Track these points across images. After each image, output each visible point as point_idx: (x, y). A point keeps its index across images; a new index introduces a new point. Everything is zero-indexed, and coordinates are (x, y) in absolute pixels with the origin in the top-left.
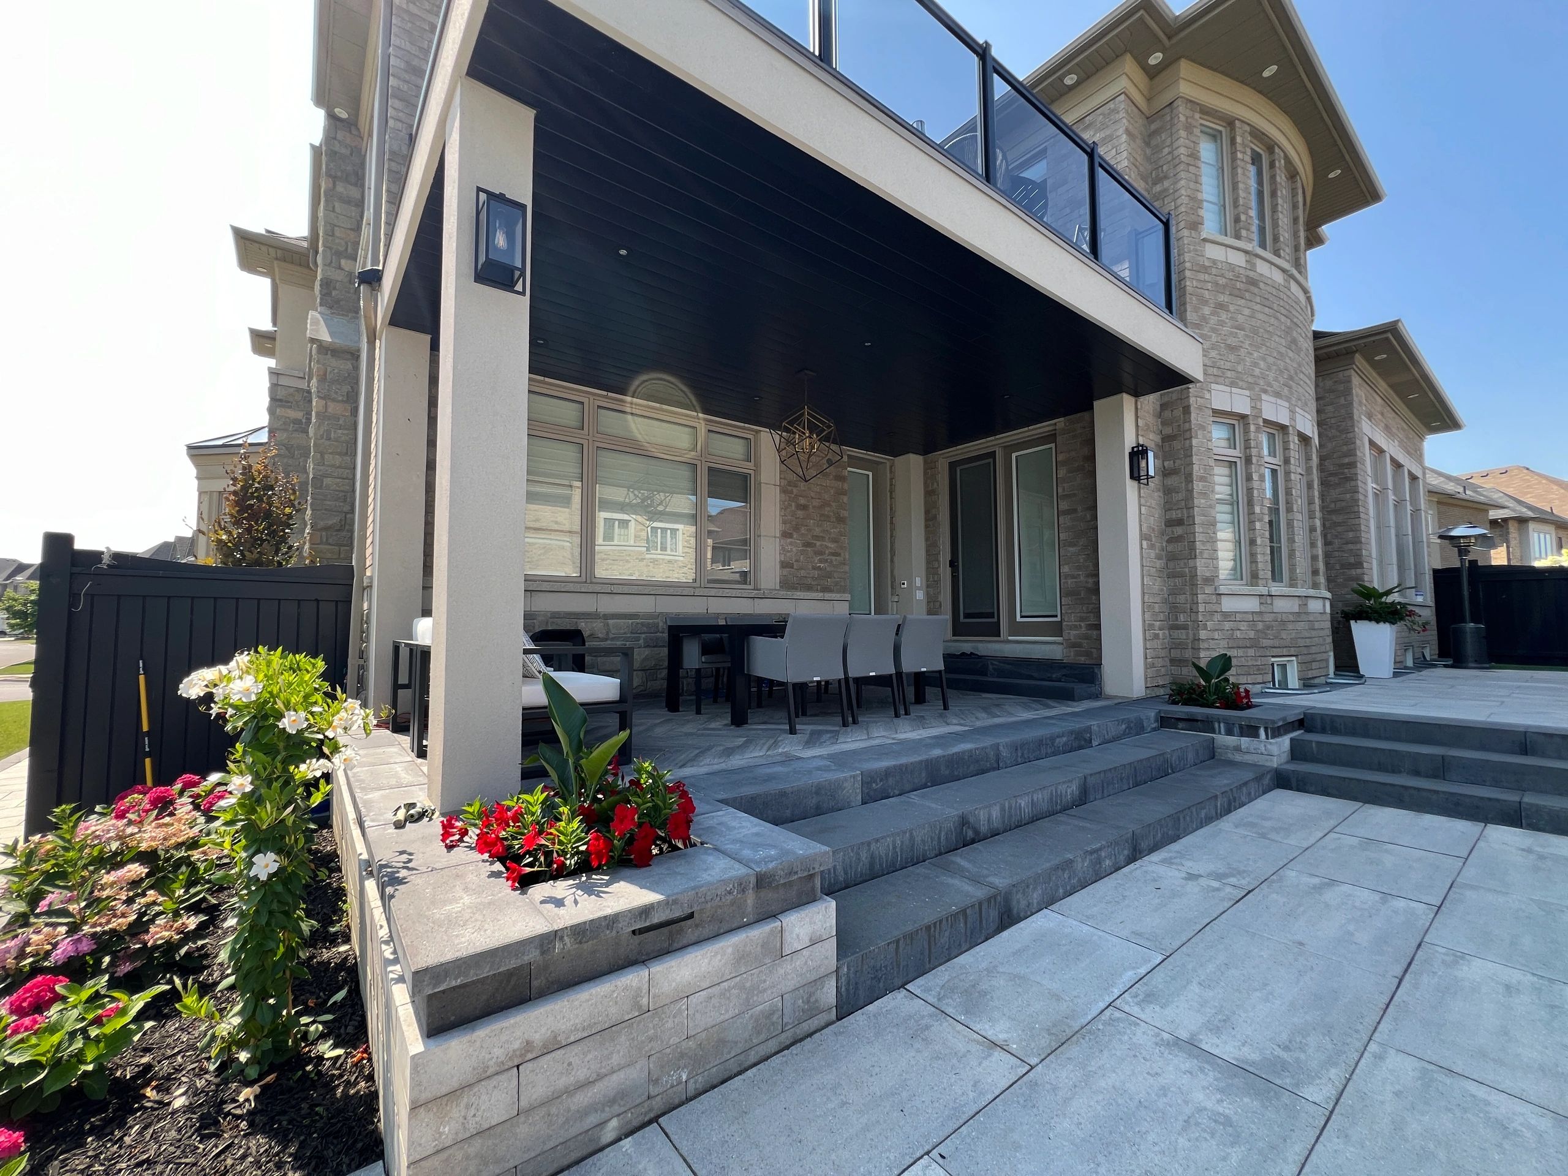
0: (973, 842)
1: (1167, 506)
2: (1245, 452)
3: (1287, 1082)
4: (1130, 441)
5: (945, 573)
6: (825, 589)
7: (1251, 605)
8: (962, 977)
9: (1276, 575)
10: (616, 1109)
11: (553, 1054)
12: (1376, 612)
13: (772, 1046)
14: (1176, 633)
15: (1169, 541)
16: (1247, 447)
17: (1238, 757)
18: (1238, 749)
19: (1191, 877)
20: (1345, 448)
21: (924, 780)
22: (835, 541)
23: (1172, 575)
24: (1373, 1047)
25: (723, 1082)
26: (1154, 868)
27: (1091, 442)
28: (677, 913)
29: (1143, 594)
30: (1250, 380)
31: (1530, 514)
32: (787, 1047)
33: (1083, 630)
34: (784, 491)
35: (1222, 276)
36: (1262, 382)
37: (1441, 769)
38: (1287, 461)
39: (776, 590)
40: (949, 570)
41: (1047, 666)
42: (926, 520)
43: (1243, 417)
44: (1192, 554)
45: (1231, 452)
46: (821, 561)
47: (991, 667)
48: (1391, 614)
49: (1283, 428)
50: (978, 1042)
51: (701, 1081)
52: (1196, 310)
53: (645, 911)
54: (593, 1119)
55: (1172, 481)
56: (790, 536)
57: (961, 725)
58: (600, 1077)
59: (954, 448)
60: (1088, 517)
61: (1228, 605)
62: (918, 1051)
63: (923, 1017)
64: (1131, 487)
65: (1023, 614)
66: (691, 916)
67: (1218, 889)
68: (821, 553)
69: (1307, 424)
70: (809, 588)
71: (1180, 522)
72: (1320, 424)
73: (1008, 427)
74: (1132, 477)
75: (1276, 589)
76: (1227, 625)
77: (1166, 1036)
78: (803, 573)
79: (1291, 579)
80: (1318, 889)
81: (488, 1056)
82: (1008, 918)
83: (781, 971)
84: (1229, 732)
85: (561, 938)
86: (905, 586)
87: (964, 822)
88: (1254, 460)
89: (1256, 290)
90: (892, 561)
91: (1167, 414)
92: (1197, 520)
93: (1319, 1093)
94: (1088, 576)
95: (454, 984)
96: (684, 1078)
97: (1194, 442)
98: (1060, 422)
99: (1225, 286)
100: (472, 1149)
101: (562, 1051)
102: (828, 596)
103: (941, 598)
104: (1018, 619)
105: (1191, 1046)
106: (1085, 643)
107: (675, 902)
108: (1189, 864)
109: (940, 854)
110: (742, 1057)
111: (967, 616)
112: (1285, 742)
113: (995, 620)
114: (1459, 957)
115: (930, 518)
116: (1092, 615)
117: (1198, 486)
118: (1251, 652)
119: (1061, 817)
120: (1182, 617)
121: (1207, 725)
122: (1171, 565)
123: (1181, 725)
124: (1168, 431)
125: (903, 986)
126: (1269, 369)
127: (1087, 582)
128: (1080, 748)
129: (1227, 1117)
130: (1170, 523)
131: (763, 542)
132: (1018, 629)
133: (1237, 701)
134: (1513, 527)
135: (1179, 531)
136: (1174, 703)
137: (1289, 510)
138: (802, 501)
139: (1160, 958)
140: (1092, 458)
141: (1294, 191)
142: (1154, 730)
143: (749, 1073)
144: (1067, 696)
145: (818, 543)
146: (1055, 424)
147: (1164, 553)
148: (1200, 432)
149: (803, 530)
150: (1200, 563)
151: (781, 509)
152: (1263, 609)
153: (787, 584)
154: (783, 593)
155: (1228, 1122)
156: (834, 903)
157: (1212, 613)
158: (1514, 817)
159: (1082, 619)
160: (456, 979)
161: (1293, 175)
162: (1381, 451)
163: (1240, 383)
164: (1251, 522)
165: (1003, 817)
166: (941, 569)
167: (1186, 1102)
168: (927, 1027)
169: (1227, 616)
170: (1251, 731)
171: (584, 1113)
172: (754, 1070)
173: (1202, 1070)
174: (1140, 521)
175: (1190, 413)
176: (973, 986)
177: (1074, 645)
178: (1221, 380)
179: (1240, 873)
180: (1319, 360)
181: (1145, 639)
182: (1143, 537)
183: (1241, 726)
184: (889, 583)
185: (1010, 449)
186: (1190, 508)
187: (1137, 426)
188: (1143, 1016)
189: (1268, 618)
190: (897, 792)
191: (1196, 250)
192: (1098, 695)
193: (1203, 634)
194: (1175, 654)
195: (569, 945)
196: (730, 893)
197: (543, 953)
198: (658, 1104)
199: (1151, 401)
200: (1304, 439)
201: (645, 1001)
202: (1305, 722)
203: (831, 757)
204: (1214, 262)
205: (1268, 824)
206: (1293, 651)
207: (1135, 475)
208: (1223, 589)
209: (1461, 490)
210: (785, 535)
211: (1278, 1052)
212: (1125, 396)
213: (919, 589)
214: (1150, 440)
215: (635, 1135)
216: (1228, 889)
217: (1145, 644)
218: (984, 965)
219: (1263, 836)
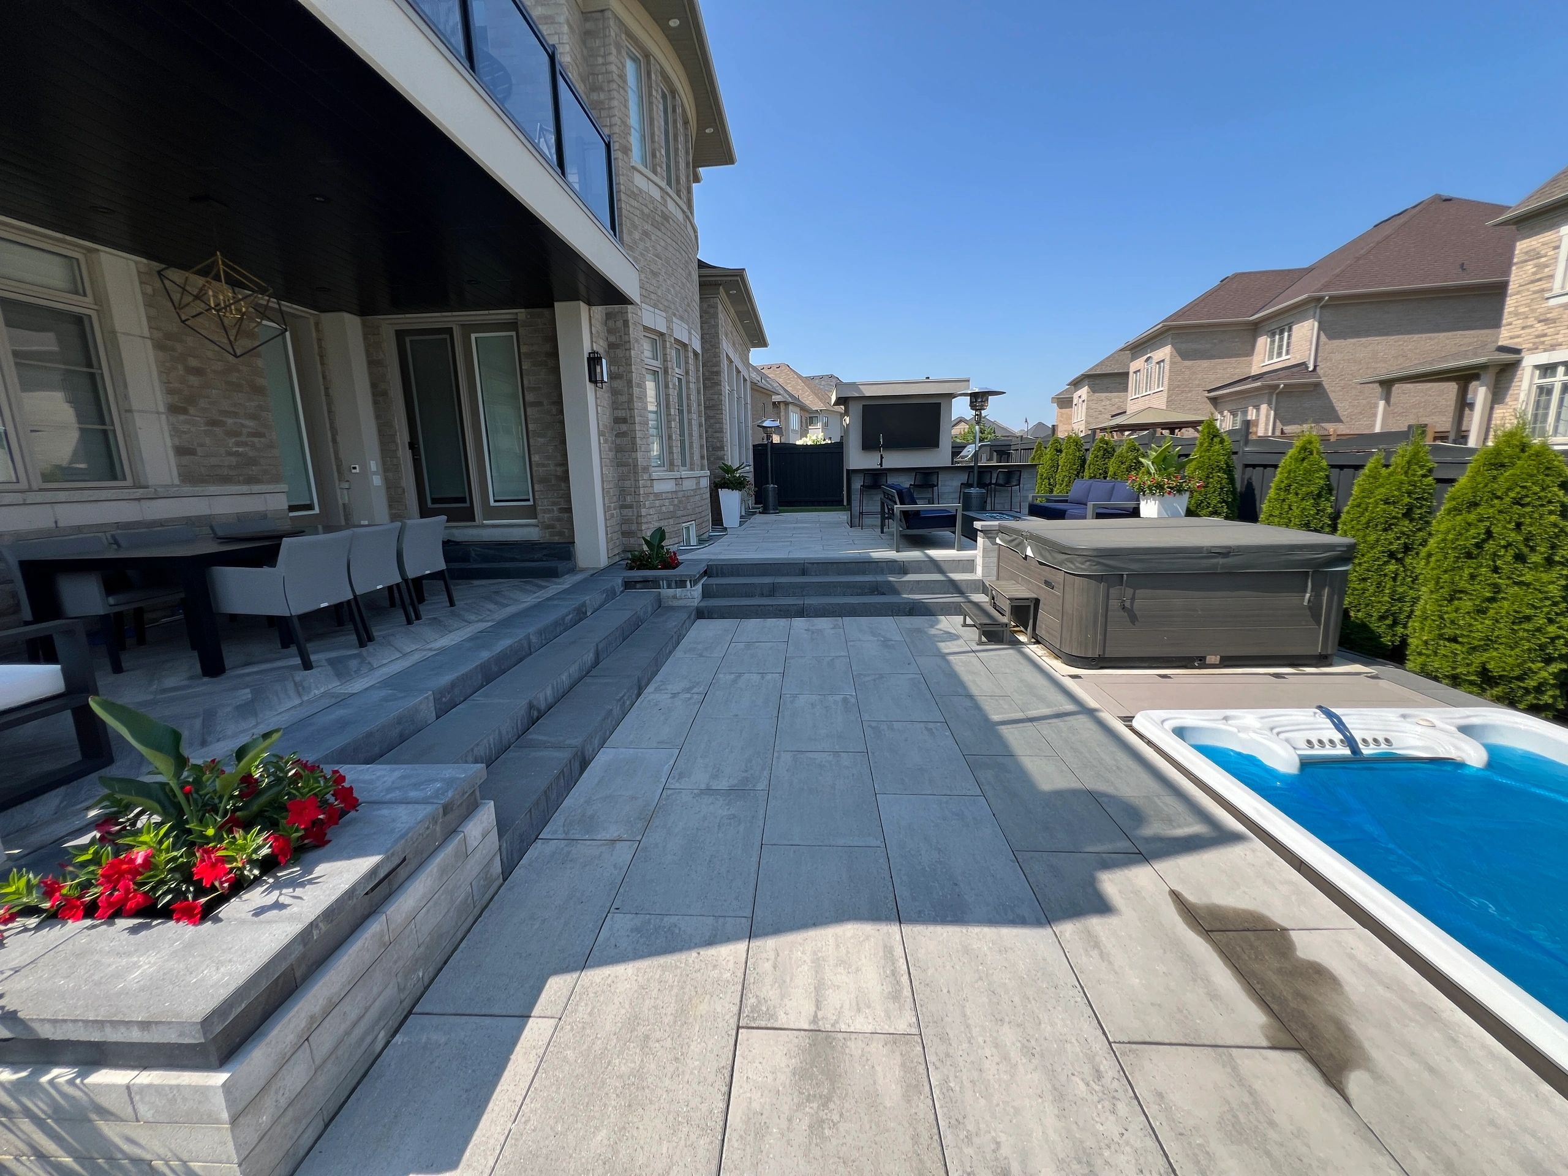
0: (538, 719)
1: (615, 406)
2: (664, 365)
3: (750, 786)
4: (587, 348)
5: (405, 456)
6: (251, 480)
7: (669, 486)
8: (573, 814)
9: (684, 464)
10: (382, 1023)
11: (331, 1015)
12: (732, 483)
13: (470, 920)
14: (625, 511)
15: (617, 436)
16: (665, 360)
17: (676, 603)
18: (675, 597)
19: (674, 695)
20: (714, 360)
21: (480, 682)
22: (254, 417)
23: (620, 465)
24: (776, 754)
25: (445, 963)
26: (652, 697)
27: (553, 339)
28: (396, 861)
29: (603, 482)
30: (666, 303)
31: (790, 400)
32: (480, 915)
33: (556, 513)
34: (159, 346)
35: (646, 206)
36: (673, 307)
37: (773, 591)
38: (687, 373)
39: (173, 485)
40: (408, 454)
41: (527, 547)
42: (374, 395)
43: (662, 334)
44: (634, 448)
45: (654, 363)
46: (237, 444)
47: (473, 554)
48: (737, 484)
49: (685, 345)
50: (607, 845)
51: (431, 970)
52: (630, 233)
53: (374, 871)
54: (369, 1039)
55: (618, 384)
56: (184, 411)
57: (481, 621)
58: (367, 1009)
59: (403, 316)
60: (554, 411)
61: (658, 487)
62: (571, 868)
63: (562, 849)
64: (590, 387)
65: (497, 498)
66: (404, 859)
67: (690, 699)
68: (237, 434)
69: (697, 345)
70: (226, 480)
71: (624, 421)
72: (702, 343)
73: (463, 306)
74: (590, 380)
75: (685, 473)
76: (657, 503)
77: (696, 791)
78: (213, 461)
79: (691, 465)
80: (735, 681)
81: (284, 1046)
82: (584, 764)
83: (468, 867)
84: (669, 587)
85: (317, 926)
86: (357, 471)
87: (531, 706)
88: (670, 371)
89: (667, 225)
90: (334, 441)
91: (611, 323)
92: (637, 419)
93: (762, 785)
94: (556, 465)
95: (239, 1010)
96: (421, 975)
97: (633, 352)
98: (521, 314)
99: (648, 216)
100: (286, 1119)
101: (338, 1008)
102: (256, 488)
103: (404, 484)
104: (492, 503)
105: (709, 791)
106: (558, 525)
107: (393, 854)
108: (669, 687)
109: (519, 737)
110: (454, 939)
111: (434, 501)
112: (699, 587)
113: (468, 504)
114: (795, 696)
115: (379, 394)
116: (562, 500)
117: (636, 391)
118: (671, 521)
119: (588, 680)
120: (629, 498)
121: (654, 583)
122: (619, 455)
123: (638, 586)
124: (612, 339)
125: (537, 838)
126: (677, 296)
127: (556, 471)
128: (581, 620)
129: (733, 815)
130: (618, 421)
131: (139, 420)
132: (491, 513)
133: (671, 563)
134: (782, 406)
135: (624, 428)
136: (631, 568)
137: (689, 412)
138: (193, 362)
139: (678, 751)
140: (554, 354)
141: (686, 135)
142: (622, 592)
143: (462, 945)
144: (552, 574)
145: (230, 421)
146: (517, 313)
147: (613, 446)
148: (636, 345)
149: (203, 403)
150: (639, 455)
151: (160, 373)
152: (678, 489)
153: (189, 477)
154: (187, 489)
155: (734, 816)
156: (492, 803)
157: (647, 494)
158: (801, 612)
159: (554, 504)
160: (240, 1005)
161: (686, 123)
162: (731, 362)
163: (660, 306)
164: (669, 422)
165: (554, 693)
166: (400, 453)
167: (716, 817)
168: (569, 853)
169: (656, 495)
170: (681, 584)
171: (362, 1039)
172: (464, 942)
173: (717, 799)
174: (598, 420)
175: (628, 327)
176: (583, 815)
177: (548, 527)
178: (648, 300)
179: (698, 683)
180: (702, 285)
181: (606, 519)
182: (601, 434)
183: (676, 581)
184: (334, 467)
185: (468, 329)
186: (631, 409)
187: (591, 333)
188: (682, 787)
189: (680, 494)
190: (462, 699)
191: (628, 176)
192: (573, 570)
193: (644, 512)
194: (625, 527)
195: (323, 927)
196: (428, 828)
197: (305, 946)
198: (407, 1004)
199: (599, 311)
200: (696, 354)
201: (387, 938)
202: (709, 571)
203: (385, 683)
204: (640, 190)
205: (700, 647)
206: (693, 517)
207: (593, 379)
208: (655, 476)
209: (759, 379)
210: (174, 409)
211: (745, 774)
212: (582, 304)
213: (375, 473)
214: (600, 347)
215: (401, 1031)
216: (696, 696)
217: (606, 523)
218: (582, 800)
219: (701, 656)
